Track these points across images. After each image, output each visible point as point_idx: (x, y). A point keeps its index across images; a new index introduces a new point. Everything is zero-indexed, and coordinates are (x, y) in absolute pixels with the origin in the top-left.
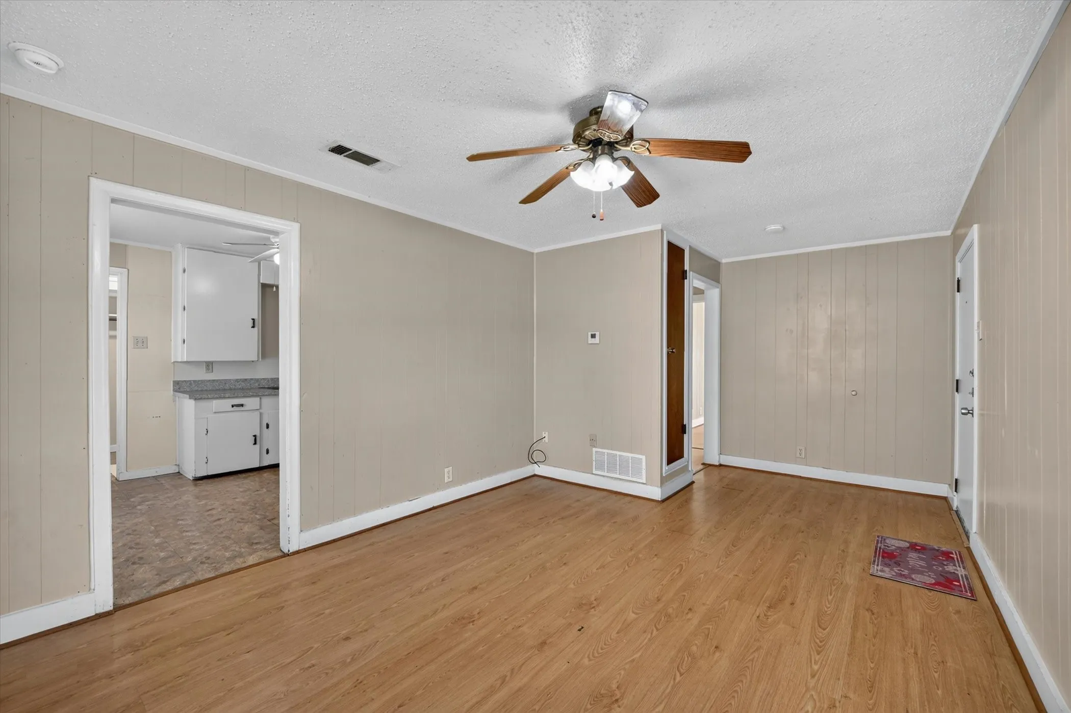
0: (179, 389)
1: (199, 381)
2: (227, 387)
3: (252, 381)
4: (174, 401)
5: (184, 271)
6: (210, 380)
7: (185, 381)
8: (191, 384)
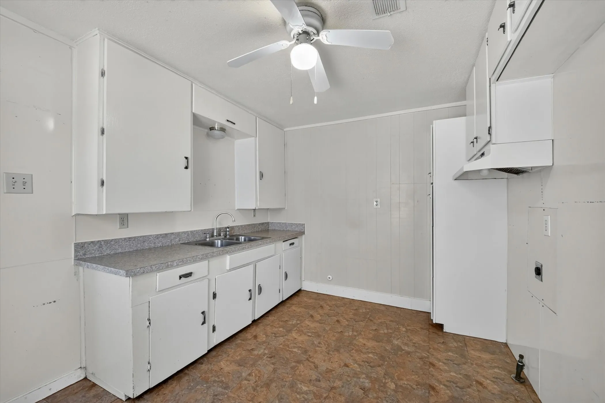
0: (84, 254)
1: (112, 240)
2: (146, 245)
3: (173, 237)
4: (76, 274)
5: (103, 74)
6: (125, 239)
7: (92, 242)
8: (101, 247)
